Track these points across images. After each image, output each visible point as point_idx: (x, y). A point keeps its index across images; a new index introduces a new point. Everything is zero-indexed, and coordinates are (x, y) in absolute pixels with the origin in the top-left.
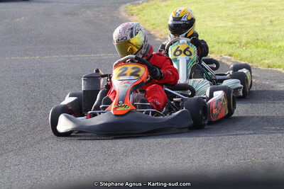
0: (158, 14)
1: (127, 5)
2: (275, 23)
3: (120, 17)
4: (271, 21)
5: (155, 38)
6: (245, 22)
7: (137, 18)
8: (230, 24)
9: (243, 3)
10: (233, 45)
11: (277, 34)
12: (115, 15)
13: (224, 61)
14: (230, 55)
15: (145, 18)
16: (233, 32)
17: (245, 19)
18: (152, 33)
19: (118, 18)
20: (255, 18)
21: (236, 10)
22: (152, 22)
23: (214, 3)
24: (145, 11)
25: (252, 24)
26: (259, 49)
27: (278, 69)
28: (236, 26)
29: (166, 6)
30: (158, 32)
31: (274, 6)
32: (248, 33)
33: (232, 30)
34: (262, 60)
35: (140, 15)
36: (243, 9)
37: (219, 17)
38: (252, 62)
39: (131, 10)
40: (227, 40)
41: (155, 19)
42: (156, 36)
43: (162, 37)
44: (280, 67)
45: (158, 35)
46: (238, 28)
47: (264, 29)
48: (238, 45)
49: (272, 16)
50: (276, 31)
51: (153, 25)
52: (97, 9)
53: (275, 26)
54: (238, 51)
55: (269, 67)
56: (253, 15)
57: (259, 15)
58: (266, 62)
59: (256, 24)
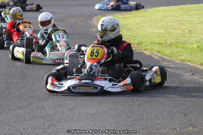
2: (192, 32)
3: (92, 24)
4: (190, 31)
6: (172, 30)
8: (162, 31)
9: (173, 18)
10: (161, 45)
11: (192, 39)
12: (89, 22)
13: (153, 56)
14: (158, 52)
16: (163, 37)
17: (173, 28)
19: (90, 24)
20: (180, 28)
21: (168, 22)
23: (154, 17)
25: (177, 32)
26: (178, 49)
27: (188, 63)
28: (166, 33)
29: (123, 18)
31: (194, 21)
32: (173, 38)
33: (163, 35)
34: (178, 56)
36: (173, 22)
37: (156, 26)
38: (172, 57)
40: (158, 41)
44: (189, 61)
46: (167, 34)
47: (184, 36)
48: (164, 45)
49: (191, 27)
50: (192, 37)
52: (77, 18)
53: (192, 34)
54: (164, 49)
55: (182, 61)
56: (179, 26)
57: (183, 26)
58: (181, 58)
59: (180, 32)
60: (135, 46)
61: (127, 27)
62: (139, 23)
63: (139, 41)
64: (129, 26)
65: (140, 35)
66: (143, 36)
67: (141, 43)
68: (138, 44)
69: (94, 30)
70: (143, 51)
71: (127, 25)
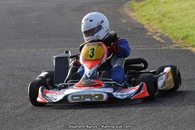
0: (155, 10)
1: (132, 1)
3: (122, 13)
5: (147, 32)
7: (136, 14)
12: (118, 11)
15: (143, 14)
18: (146, 27)
19: (119, 13)
22: (148, 18)
24: (145, 7)
30: (150, 26)
35: (139, 11)
39: (133, 6)
41: (152, 14)
42: (148, 30)
43: (154, 31)
45: (150, 29)
51: (148, 20)
60: (180, 41)
61: (169, 15)
62: (186, 9)
63: (185, 34)
64: (172, 14)
65: (187, 25)
66: (190, 28)
67: (187, 36)
68: (183, 39)
69: (124, 21)
70: (190, 48)
71: (170, 13)
